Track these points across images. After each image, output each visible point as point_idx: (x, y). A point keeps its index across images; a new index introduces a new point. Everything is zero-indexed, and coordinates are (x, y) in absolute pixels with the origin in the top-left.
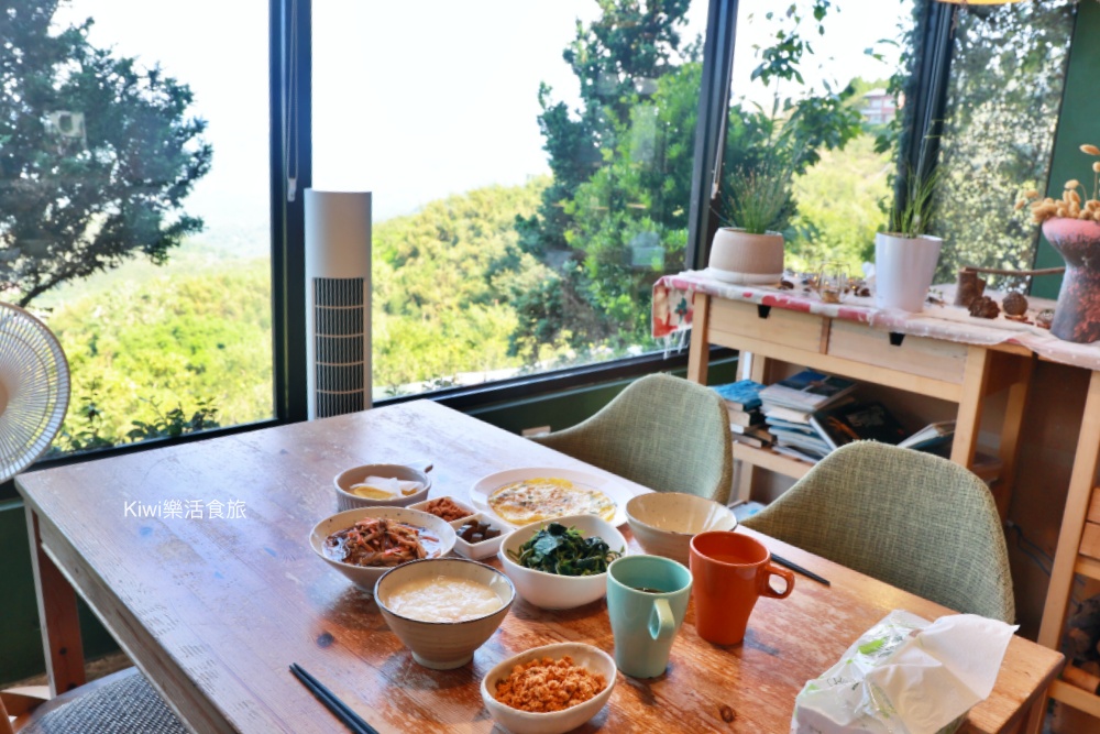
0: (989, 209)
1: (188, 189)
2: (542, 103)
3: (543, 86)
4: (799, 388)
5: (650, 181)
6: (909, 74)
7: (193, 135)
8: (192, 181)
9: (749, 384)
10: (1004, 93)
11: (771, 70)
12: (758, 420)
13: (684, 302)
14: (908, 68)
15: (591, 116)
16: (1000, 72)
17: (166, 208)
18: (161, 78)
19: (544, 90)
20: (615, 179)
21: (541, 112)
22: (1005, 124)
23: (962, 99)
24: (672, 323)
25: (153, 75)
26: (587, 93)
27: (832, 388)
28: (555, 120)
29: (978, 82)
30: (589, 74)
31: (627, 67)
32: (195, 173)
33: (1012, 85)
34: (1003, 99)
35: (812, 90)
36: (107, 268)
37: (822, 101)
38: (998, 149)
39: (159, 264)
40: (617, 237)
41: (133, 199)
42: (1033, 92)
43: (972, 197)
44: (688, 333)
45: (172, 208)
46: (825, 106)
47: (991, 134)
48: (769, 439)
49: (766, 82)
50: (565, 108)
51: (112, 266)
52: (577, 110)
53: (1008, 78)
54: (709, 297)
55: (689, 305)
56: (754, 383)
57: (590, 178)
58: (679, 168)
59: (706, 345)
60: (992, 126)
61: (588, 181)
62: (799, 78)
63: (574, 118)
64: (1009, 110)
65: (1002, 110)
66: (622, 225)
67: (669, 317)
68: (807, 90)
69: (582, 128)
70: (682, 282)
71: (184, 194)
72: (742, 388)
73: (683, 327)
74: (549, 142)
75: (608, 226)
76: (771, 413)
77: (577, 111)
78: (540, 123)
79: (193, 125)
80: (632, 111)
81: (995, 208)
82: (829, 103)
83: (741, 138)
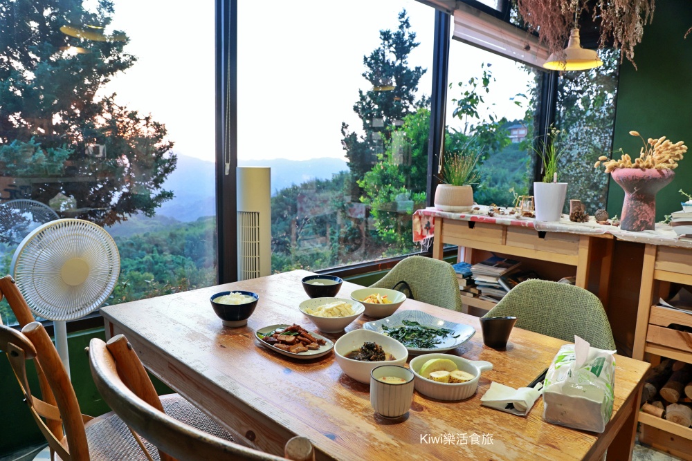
0: (581, 176)
1: (164, 179)
2: (344, 133)
3: (344, 124)
4: (491, 265)
5: (404, 169)
6: (535, 109)
7: (168, 149)
8: (166, 174)
9: (464, 265)
10: (585, 117)
11: (463, 111)
12: (471, 283)
13: (429, 223)
14: (534, 107)
15: (369, 138)
16: (581, 107)
17: (153, 188)
18: (151, 121)
19: (345, 126)
20: (385, 168)
21: (343, 138)
22: (586, 133)
23: (564, 121)
24: (424, 234)
25: (147, 119)
26: (366, 127)
27: (509, 265)
28: (350, 141)
29: (571, 112)
30: (368, 118)
31: (387, 114)
32: (167, 171)
33: (589, 113)
34: (584, 120)
35: (484, 121)
36: (121, 221)
37: (490, 126)
38: (583, 146)
39: (150, 216)
40: (388, 198)
41: (136, 184)
42: (600, 116)
43: (572, 171)
44: (432, 239)
45: (155, 188)
46: (491, 129)
47: (579, 138)
48: (477, 293)
49: (461, 118)
50: (356, 135)
51: (124, 220)
52: (361, 135)
53: (586, 110)
54: (443, 220)
55: (432, 225)
56: (467, 264)
57: (372, 169)
58: (419, 162)
59: (442, 245)
60: (580, 134)
61: (371, 171)
62: (477, 116)
63: (360, 140)
64: (588, 126)
65: (584, 126)
66: (390, 192)
67: (422, 231)
68: (482, 121)
69: (365, 146)
70: (428, 212)
71: (162, 181)
72: (461, 267)
73: (429, 236)
74: (348, 153)
75: (383, 192)
76: (478, 279)
77: (362, 137)
78: (342, 143)
79: (168, 144)
80: (392, 133)
81: (584, 176)
82: (493, 127)
83: (450, 145)
